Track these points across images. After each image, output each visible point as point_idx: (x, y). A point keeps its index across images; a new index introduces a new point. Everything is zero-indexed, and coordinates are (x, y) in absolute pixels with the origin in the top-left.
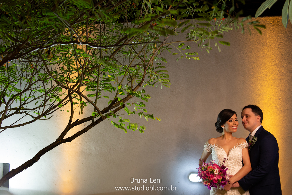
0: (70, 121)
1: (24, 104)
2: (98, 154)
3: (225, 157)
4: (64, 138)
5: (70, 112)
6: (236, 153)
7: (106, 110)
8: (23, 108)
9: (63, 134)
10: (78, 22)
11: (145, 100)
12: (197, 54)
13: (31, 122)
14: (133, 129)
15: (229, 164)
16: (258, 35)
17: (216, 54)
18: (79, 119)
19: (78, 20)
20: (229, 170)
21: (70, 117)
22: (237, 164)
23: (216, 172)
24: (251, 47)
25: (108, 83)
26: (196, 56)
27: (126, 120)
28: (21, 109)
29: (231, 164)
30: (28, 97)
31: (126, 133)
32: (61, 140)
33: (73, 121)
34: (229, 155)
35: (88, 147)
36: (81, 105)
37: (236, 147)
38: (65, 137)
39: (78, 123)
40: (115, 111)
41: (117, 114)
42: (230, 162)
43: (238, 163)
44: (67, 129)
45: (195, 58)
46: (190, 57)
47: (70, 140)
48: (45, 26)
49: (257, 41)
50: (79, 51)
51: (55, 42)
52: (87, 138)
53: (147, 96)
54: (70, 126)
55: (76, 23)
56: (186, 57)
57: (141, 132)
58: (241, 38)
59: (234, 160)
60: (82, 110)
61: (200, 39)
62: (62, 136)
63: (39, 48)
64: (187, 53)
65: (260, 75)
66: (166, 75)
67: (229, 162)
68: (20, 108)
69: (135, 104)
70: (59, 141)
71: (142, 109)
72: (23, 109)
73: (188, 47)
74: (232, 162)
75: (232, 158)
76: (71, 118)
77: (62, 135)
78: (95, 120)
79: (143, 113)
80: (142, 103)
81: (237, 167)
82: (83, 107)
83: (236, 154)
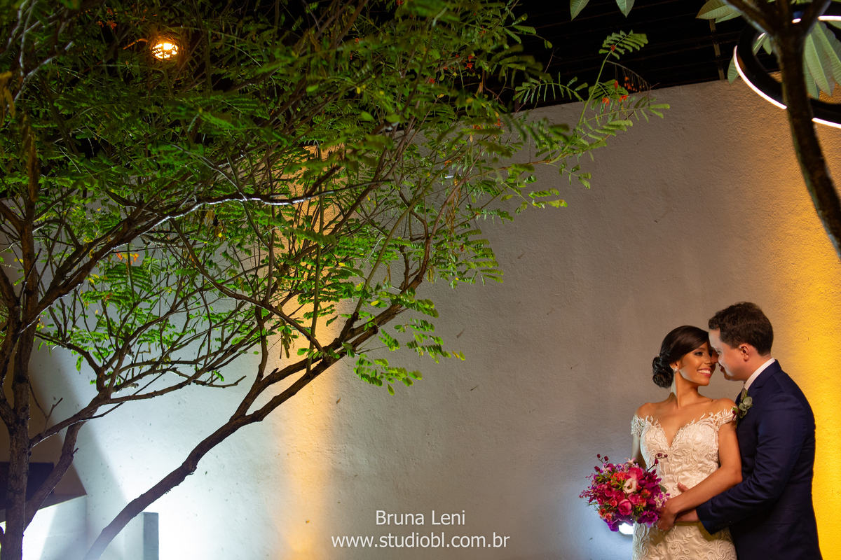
0: (260, 374)
1: (172, 350)
2: (376, 474)
3: (661, 447)
4: (247, 414)
5: (260, 355)
6: (691, 437)
7: (336, 344)
8: (168, 360)
9: (244, 404)
10: (247, 151)
11: (432, 314)
12: (557, 193)
13: (180, 386)
14: (390, 379)
15: (673, 465)
16: (775, 122)
17: (666, 184)
18: (277, 369)
19: (247, 147)
20: (673, 483)
21: (260, 366)
22: (697, 466)
23: (629, 488)
24: (760, 158)
25: (346, 281)
26: (554, 198)
27: (380, 360)
28: (164, 363)
29: (678, 466)
30: (180, 333)
31: (392, 394)
32: (240, 419)
33: (267, 373)
34: (674, 445)
35: (351, 457)
36: (283, 337)
37: (695, 423)
38: (250, 412)
39: (277, 376)
40: (355, 344)
41: (360, 349)
42: (676, 460)
43: (700, 465)
44: (253, 393)
45: (556, 204)
46: (543, 202)
47: (259, 416)
48: (170, 170)
49: (775, 140)
50: (263, 212)
51: (197, 200)
52: (347, 435)
53: (425, 302)
54: (260, 386)
55: (243, 154)
56: (533, 203)
57: (406, 384)
58: (731, 135)
59: (684, 455)
60: (287, 348)
61: (561, 155)
62: (241, 409)
63: (170, 214)
64: (531, 194)
65: (790, 231)
66: (485, 252)
67: (674, 462)
68: (161, 361)
69: (412, 327)
70: (236, 419)
71: (430, 336)
72: (168, 363)
73: (530, 179)
74: (680, 460)
75: (680, 450)
76: (262, 367)
77: (243, 406)
78: (313, 366)
79: (415, 341)
80: (426, 323)
81: (695, 475)
82: (290, 340)
83: (689, 441)
